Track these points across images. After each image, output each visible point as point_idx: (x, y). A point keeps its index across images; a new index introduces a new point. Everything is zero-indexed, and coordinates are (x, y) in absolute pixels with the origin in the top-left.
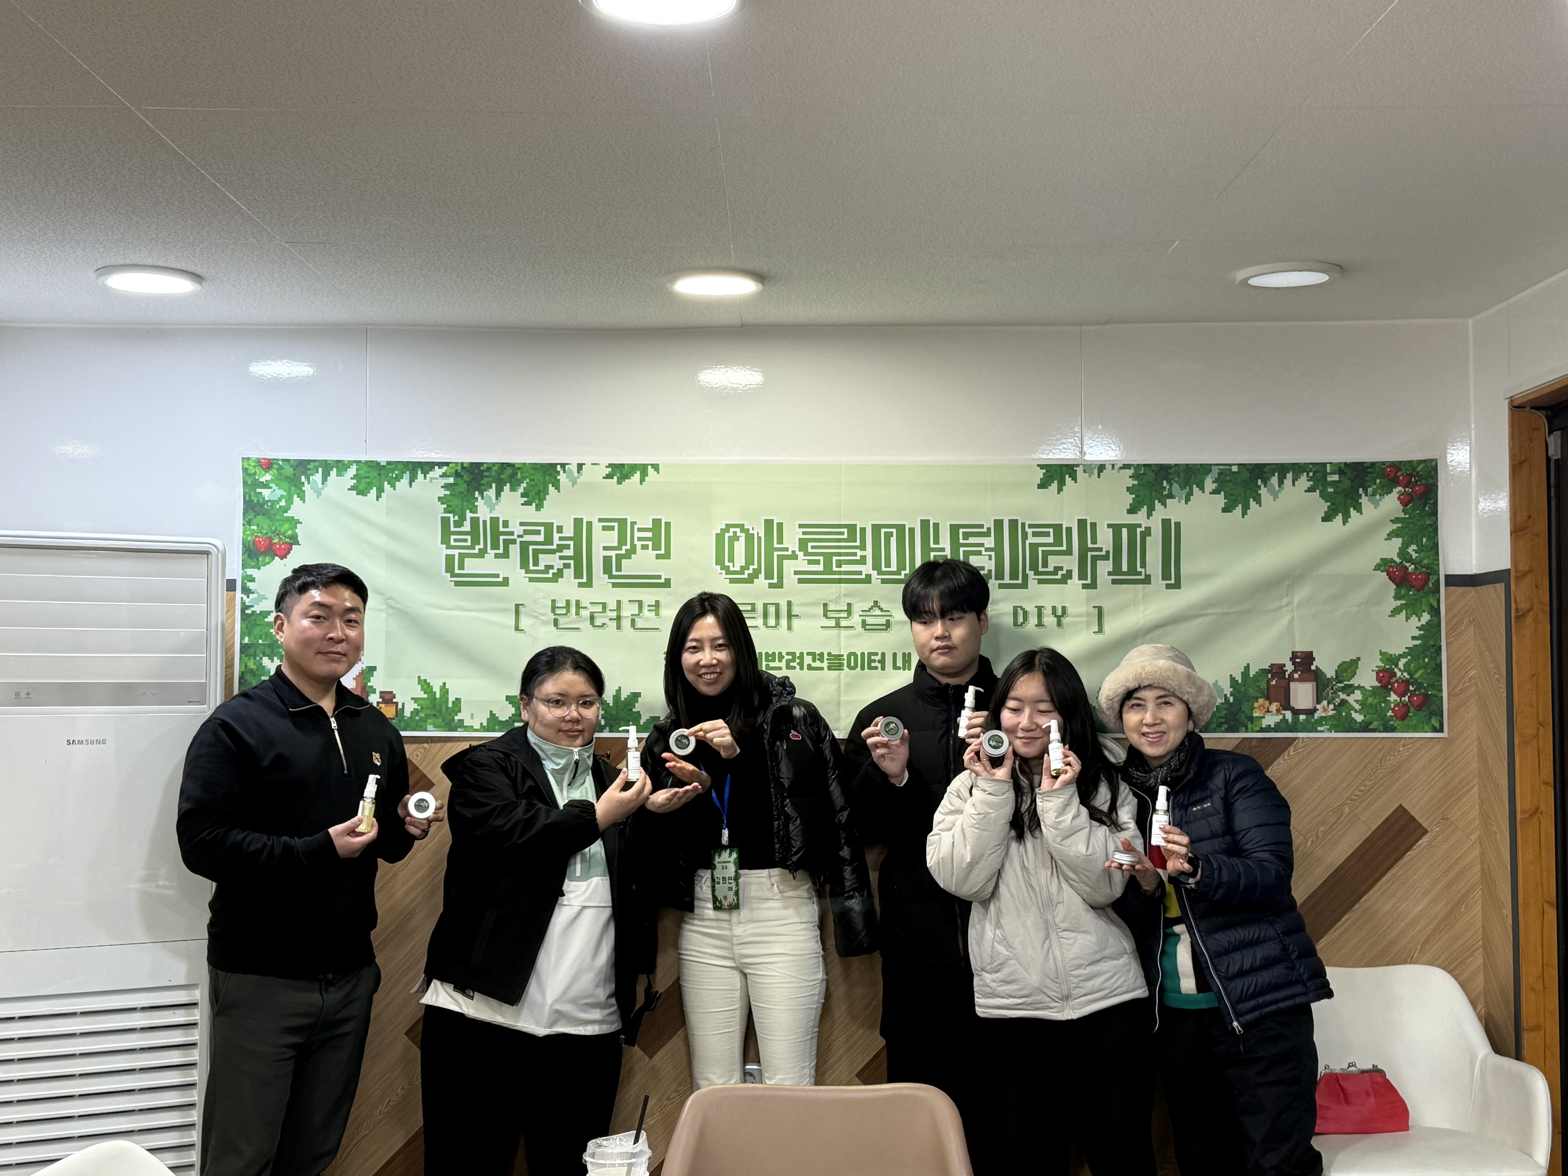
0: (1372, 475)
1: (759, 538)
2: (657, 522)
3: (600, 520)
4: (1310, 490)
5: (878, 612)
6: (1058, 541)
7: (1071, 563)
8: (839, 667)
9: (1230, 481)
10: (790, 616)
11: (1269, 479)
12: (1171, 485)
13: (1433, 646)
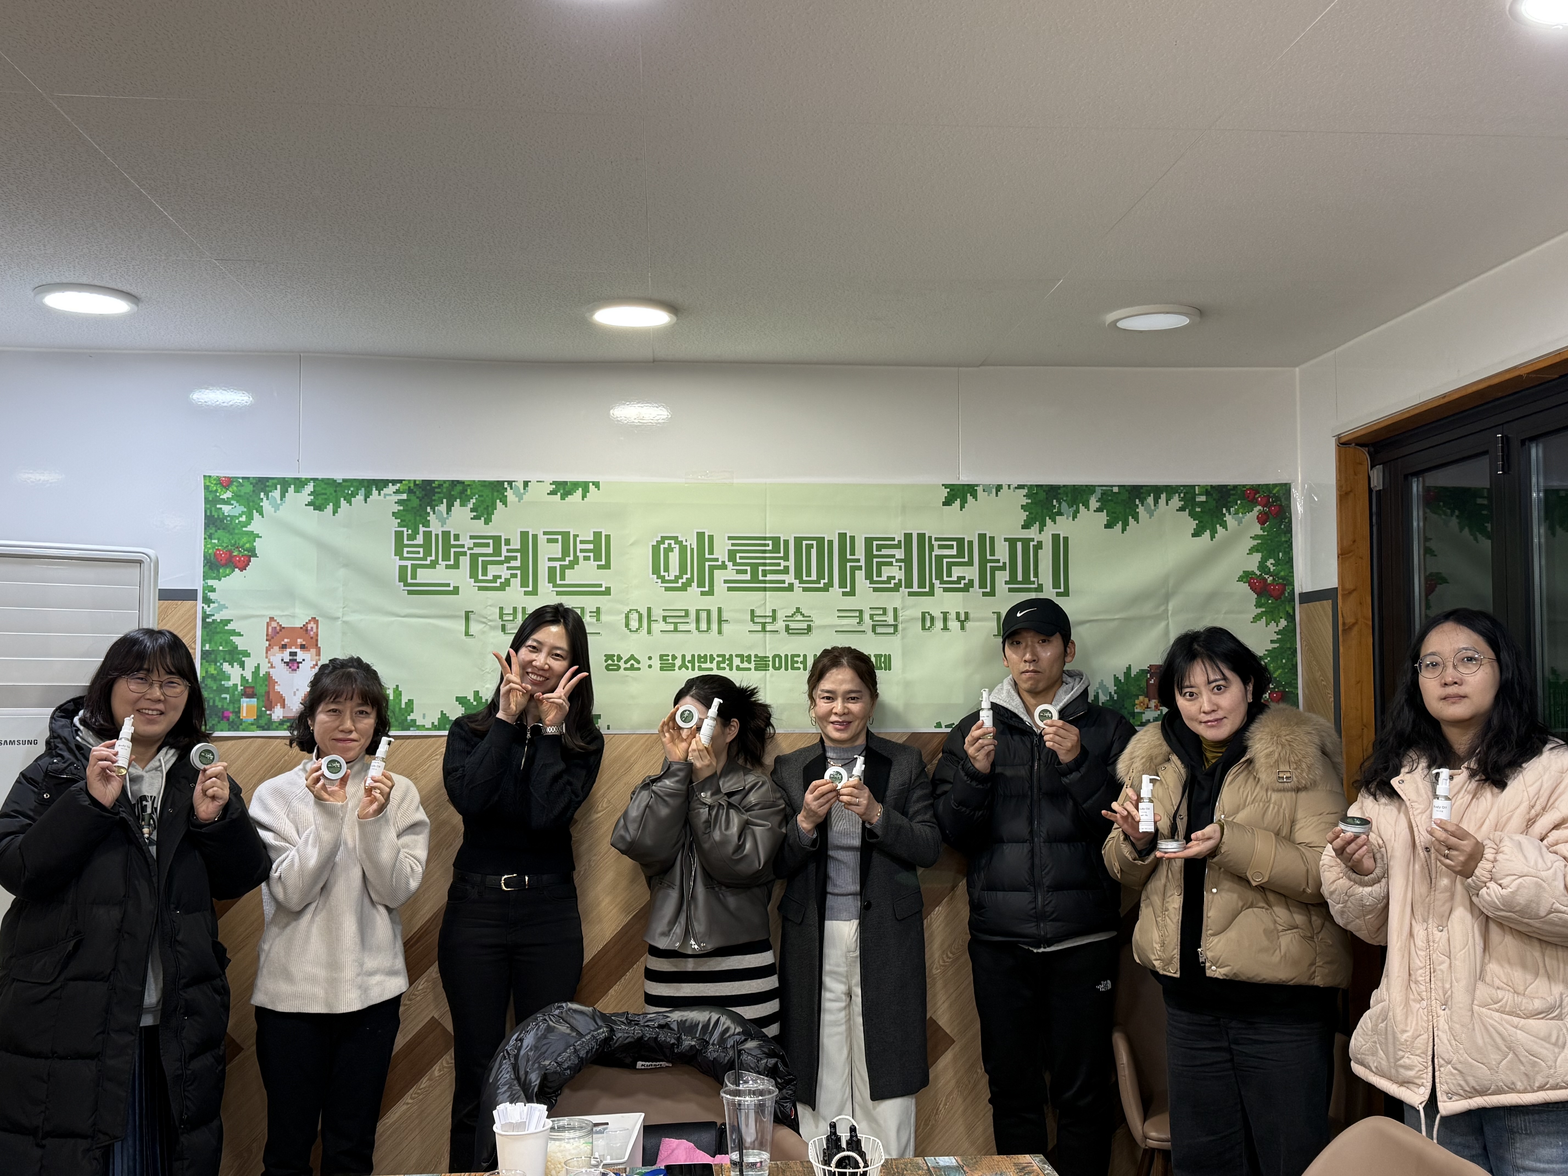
0: (1234, 497)
1: (692, 550)
2: (598, 535)
3: (545, 533)
4: (1182, 509)
5: (800, 618)
6: (960, 554)
7: (972, 573)
8: (765, 668)
9: (1111, 500)
10: (720, 621)
11: (1145, 499)
12: (1060, 504)
13: (1290, 648)
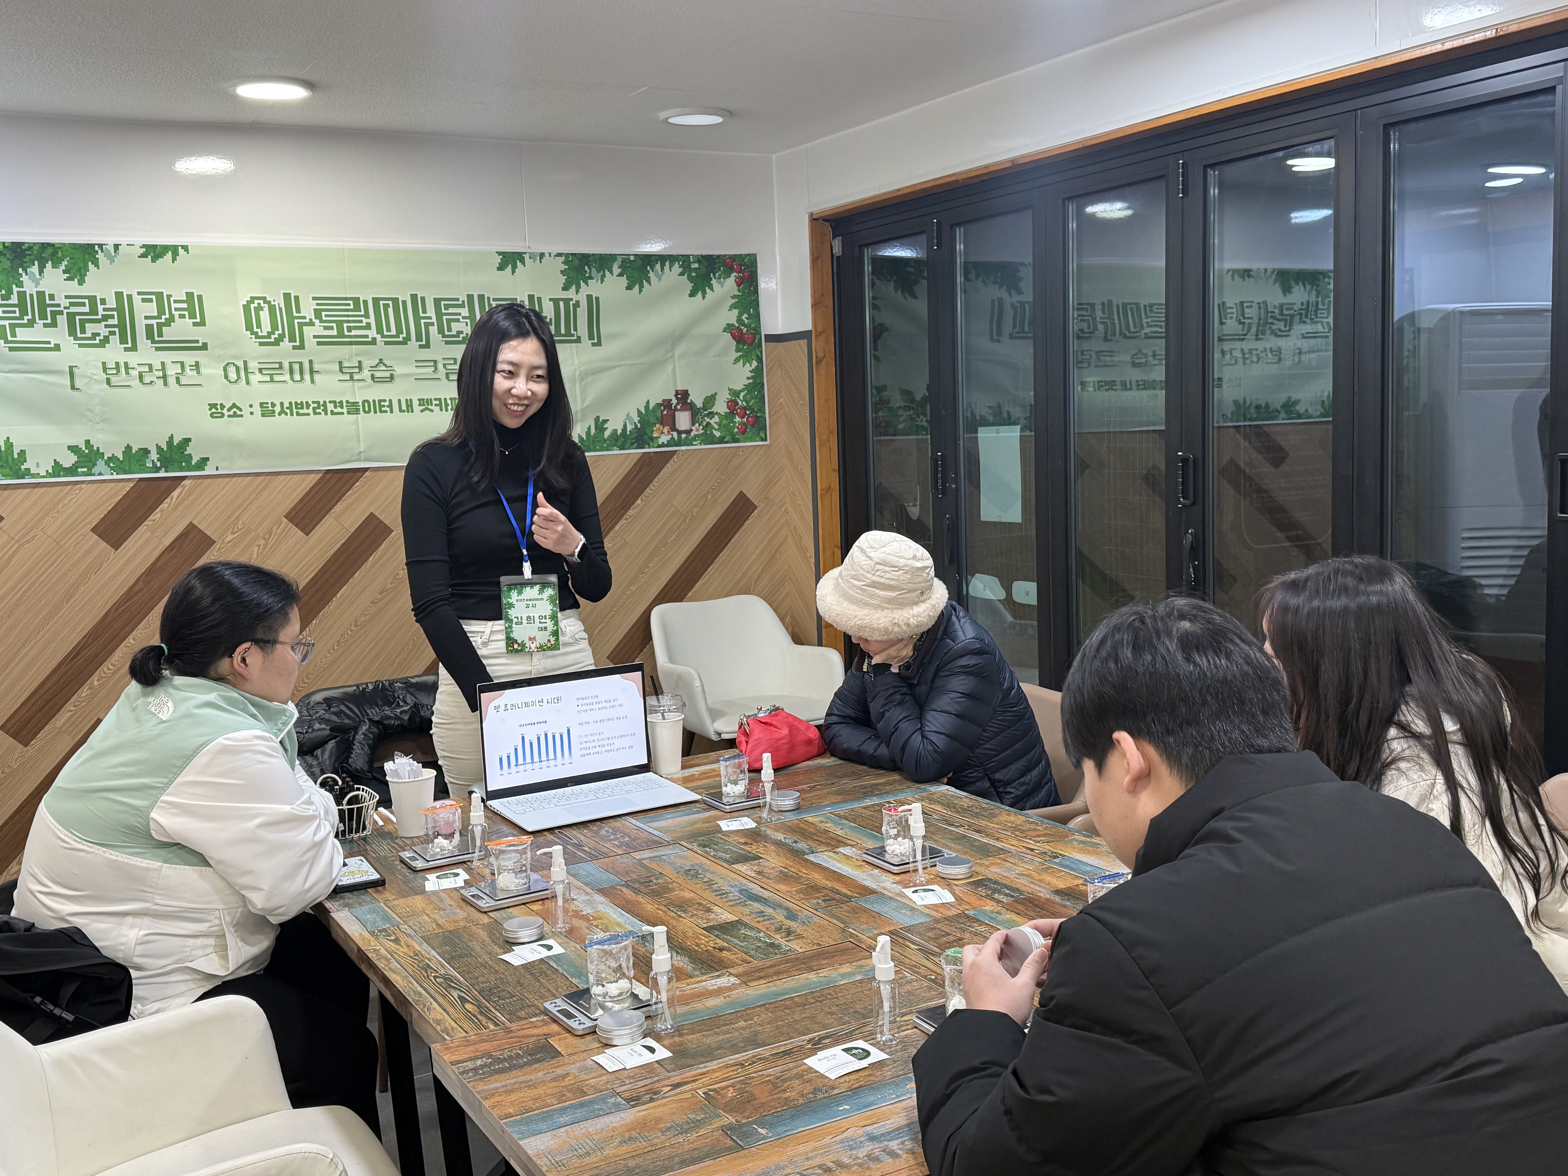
0: (718, 264)
1: (280, 309)
2: (190, 295)
3: (139, 293)
4: (681, 274)
5: (383, 368)
8: (357, 412)
9: (629, 267)
10: (312, 372)
11: (654, 266)
12: (590, 270)
13: (759, 383)
